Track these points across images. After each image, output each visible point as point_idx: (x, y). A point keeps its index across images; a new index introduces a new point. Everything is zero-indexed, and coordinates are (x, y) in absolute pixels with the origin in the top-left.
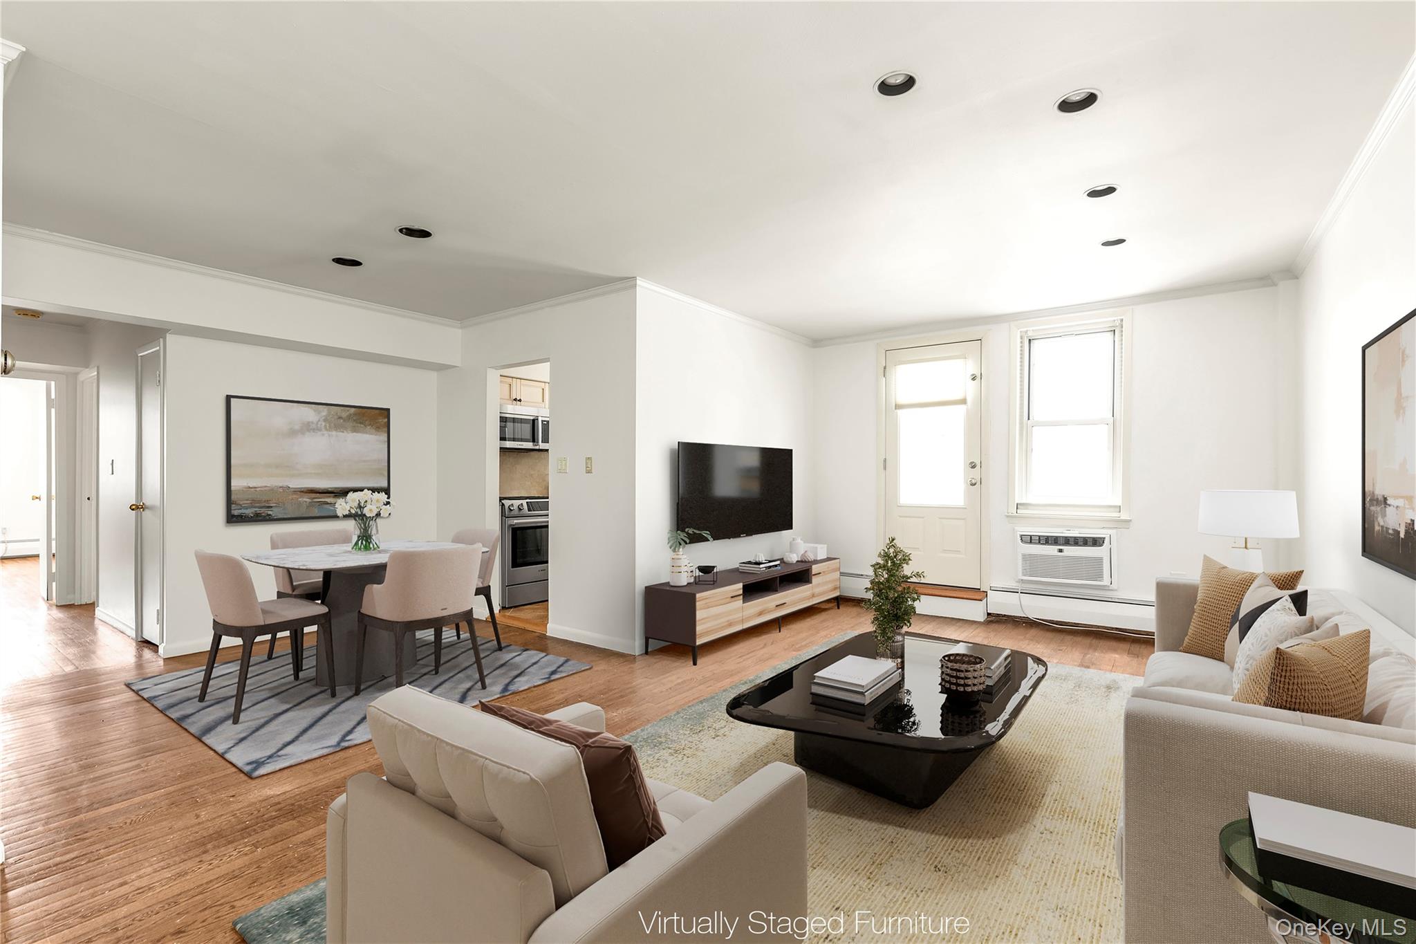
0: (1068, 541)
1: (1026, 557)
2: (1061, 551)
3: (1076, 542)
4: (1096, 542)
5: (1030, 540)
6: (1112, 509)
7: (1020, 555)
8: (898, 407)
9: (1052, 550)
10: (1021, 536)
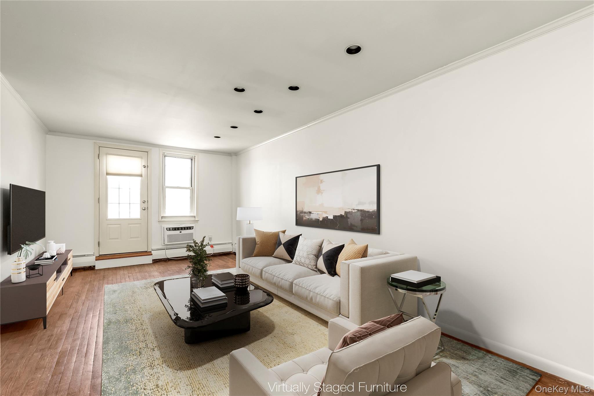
0: (182, 229)
1: (169, 236)
2: (181, 232)
3: (185, 228)
4: (190, 228)
5: (169, 229)
6: (192, 217)
7: (167, 236)
8: (108, 174)
9: (177, 232)
10: (166, 228)
